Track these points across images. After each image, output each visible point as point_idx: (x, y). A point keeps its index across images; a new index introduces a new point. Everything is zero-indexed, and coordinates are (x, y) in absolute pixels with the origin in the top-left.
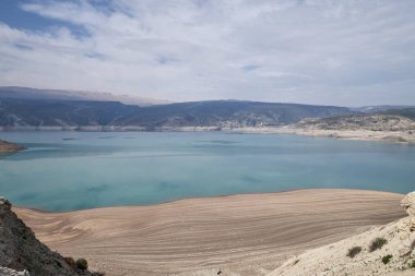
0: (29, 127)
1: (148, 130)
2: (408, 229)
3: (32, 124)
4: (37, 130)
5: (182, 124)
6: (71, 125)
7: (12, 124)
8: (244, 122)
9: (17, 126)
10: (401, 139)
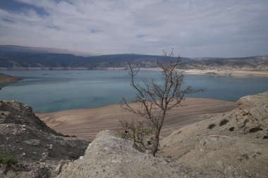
0: (22, 68)
1: (89, 70)
2: (241, 114)
3: (24, 66)
4: (27, 70)
5: (107, 66)
6: (46, 67)
7: (12, 66)
8: (139, 65)
9: (15, 67)
10: (214, 73)
